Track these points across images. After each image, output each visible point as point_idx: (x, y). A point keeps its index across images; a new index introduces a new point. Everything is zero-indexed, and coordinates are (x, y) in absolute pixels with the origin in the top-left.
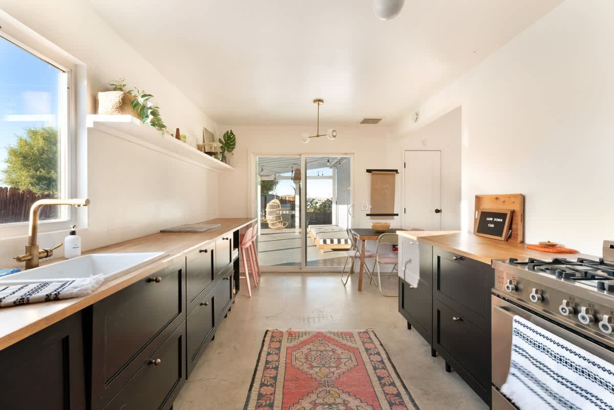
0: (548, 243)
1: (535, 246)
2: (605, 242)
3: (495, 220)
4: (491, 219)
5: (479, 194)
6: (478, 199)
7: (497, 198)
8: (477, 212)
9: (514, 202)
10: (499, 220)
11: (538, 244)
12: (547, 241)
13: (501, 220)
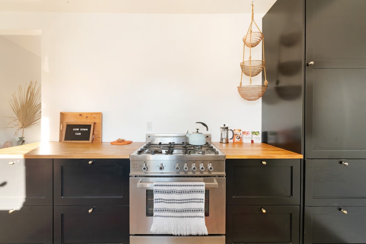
0: (119, 140)
1: (115, 142)
2: (147, 135)
3: (81, 129)
4: (78, 129)
5: (62, 111)
6: (62, 115)
7: (81, 115)
8: (61, 125)
9: (95, 118)
10: (85, 130)
11: (116, 141)
12: (118, 139)
13: (87, 130)
